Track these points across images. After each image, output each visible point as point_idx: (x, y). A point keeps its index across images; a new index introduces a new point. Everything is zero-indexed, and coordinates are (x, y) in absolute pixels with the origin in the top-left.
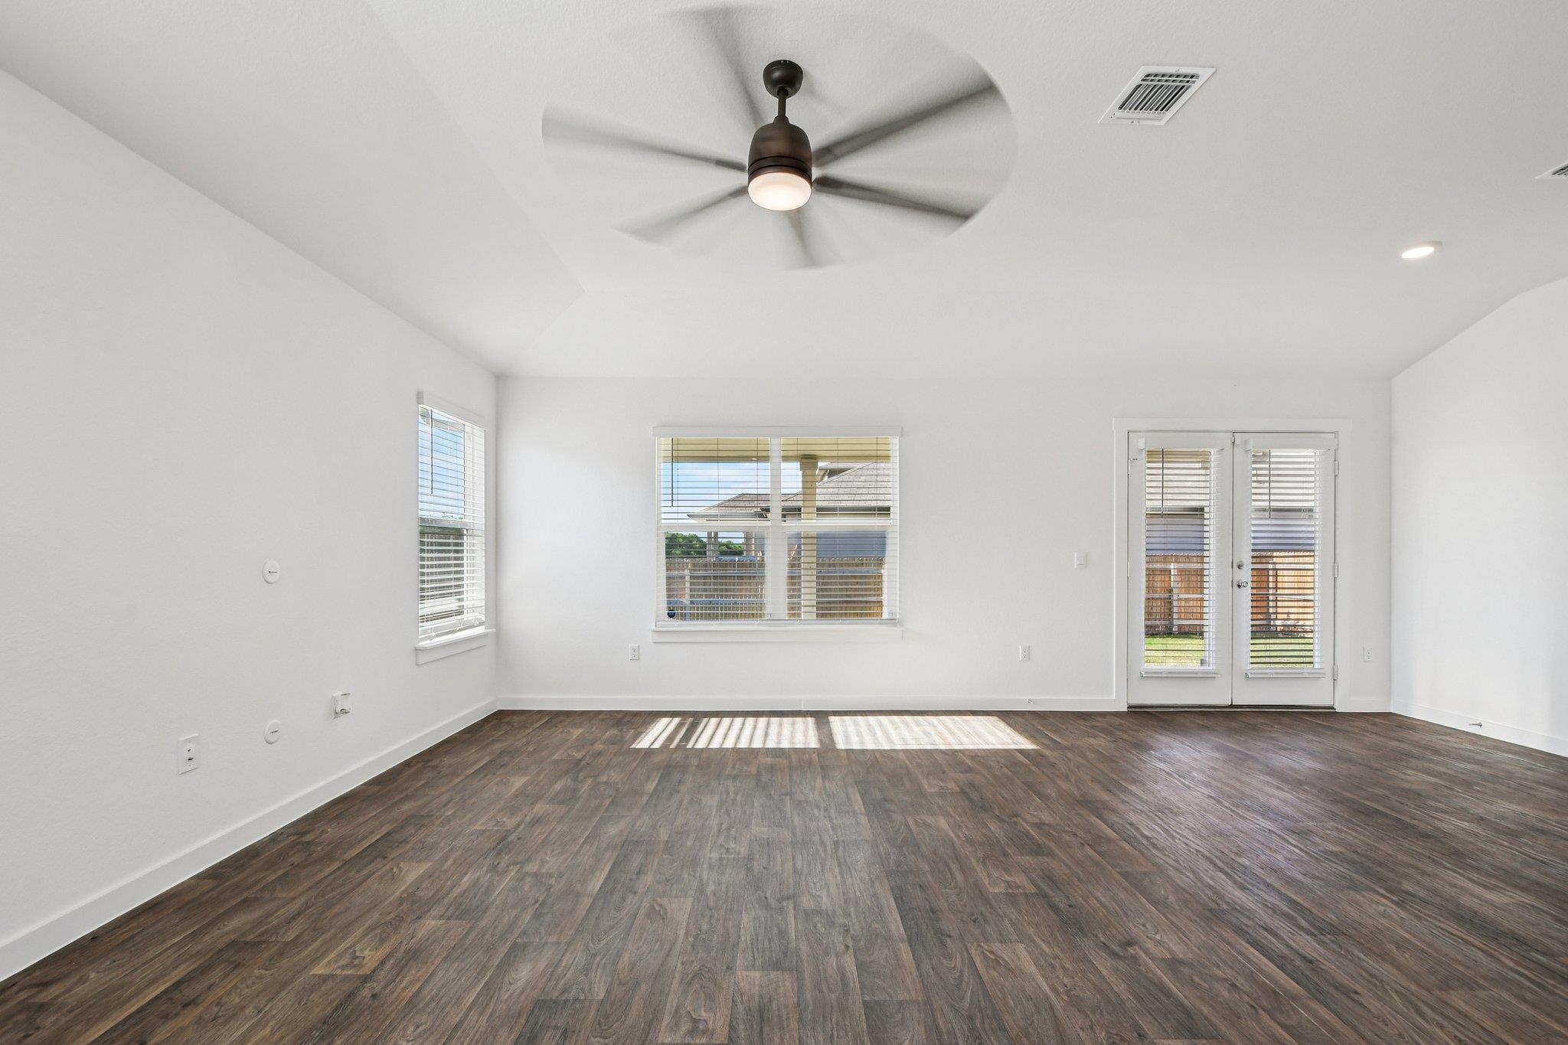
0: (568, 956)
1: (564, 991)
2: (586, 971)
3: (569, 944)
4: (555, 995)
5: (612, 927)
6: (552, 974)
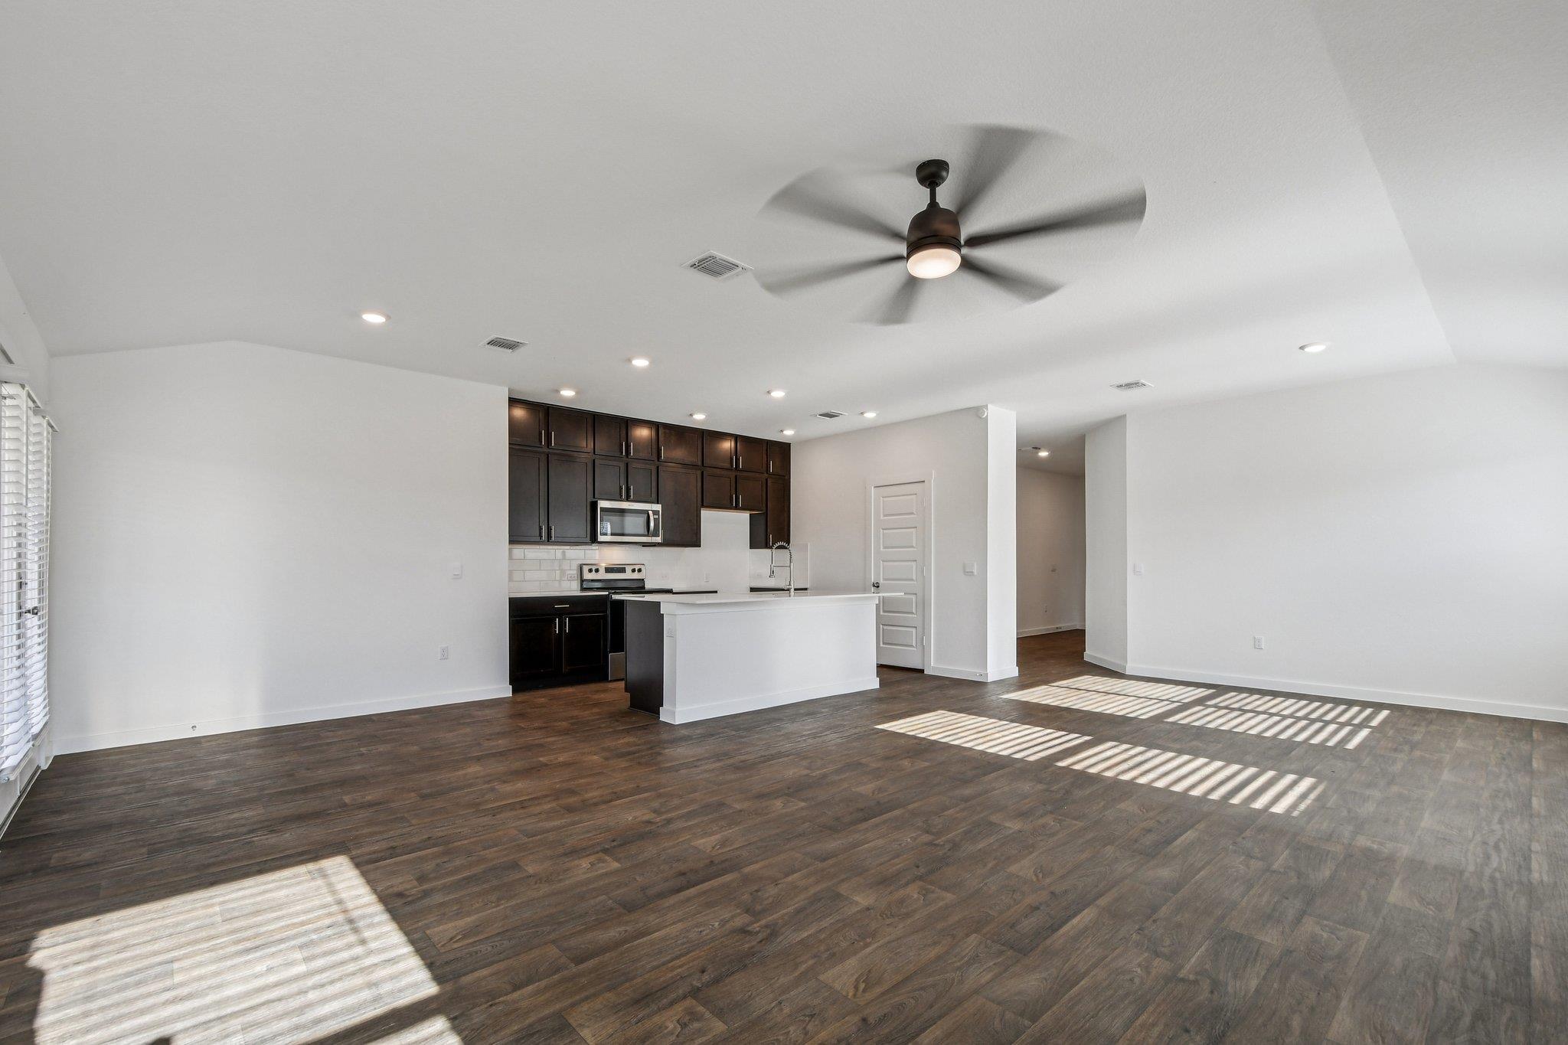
0: (983, 981)
1: (1001, 953)
2: (975, 959)
3: (976, 992)
4: (1010, 953)
5: (923, 989)
6: (1005, 970)
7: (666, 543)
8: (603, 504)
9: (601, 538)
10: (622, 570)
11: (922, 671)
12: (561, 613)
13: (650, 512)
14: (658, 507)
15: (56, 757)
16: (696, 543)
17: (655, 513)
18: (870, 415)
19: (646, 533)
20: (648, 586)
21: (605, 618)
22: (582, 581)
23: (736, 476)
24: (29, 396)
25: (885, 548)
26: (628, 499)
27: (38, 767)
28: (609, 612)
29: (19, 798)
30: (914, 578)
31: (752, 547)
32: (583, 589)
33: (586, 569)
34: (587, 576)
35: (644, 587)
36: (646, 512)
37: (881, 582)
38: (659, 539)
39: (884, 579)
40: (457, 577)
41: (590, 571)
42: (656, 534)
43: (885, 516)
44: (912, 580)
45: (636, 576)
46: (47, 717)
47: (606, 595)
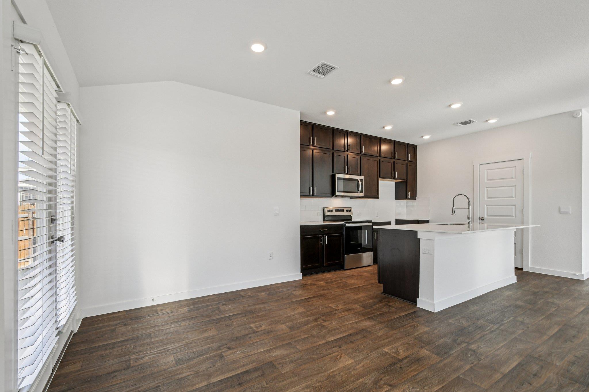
7: (366, 197)
8: (338, 176)
9: (338, 194)
10: (342, 210)
11: (522, 269)
12: (323, 234)
13: (359, 180)
14: (362, 177)
15: (84, 319)
16: (377, 197)
17: (361, 180)
18: (492, 121)
19: (357, 191)
20: (354, 219)
21: (342, 236)
22: (324, 216)
23: (394, 162)
24: (72, 112)
25: (488, 198)
26: (347, 174)
27: (72, 332)
28: (344, 233)
29: (52, 374)
30: (514, 215)
31: (396, 199)
32: (324, 220)
33: (326, 210)
34: (327, 214)
35: (351, 220)
36: (357, 180)
37: (486, 217)
38: (362, 195)
39: (488, 216)
40: (277, 214)
41: (329, 211)
42: (361, 192)
43: (488, 180)
44: (512, 216)
45: (348, 214)
46: (76, 302)
47: (343, 224)
